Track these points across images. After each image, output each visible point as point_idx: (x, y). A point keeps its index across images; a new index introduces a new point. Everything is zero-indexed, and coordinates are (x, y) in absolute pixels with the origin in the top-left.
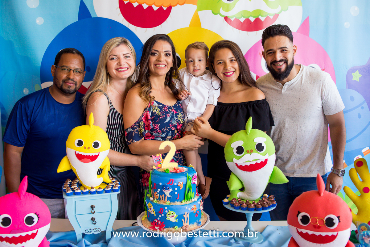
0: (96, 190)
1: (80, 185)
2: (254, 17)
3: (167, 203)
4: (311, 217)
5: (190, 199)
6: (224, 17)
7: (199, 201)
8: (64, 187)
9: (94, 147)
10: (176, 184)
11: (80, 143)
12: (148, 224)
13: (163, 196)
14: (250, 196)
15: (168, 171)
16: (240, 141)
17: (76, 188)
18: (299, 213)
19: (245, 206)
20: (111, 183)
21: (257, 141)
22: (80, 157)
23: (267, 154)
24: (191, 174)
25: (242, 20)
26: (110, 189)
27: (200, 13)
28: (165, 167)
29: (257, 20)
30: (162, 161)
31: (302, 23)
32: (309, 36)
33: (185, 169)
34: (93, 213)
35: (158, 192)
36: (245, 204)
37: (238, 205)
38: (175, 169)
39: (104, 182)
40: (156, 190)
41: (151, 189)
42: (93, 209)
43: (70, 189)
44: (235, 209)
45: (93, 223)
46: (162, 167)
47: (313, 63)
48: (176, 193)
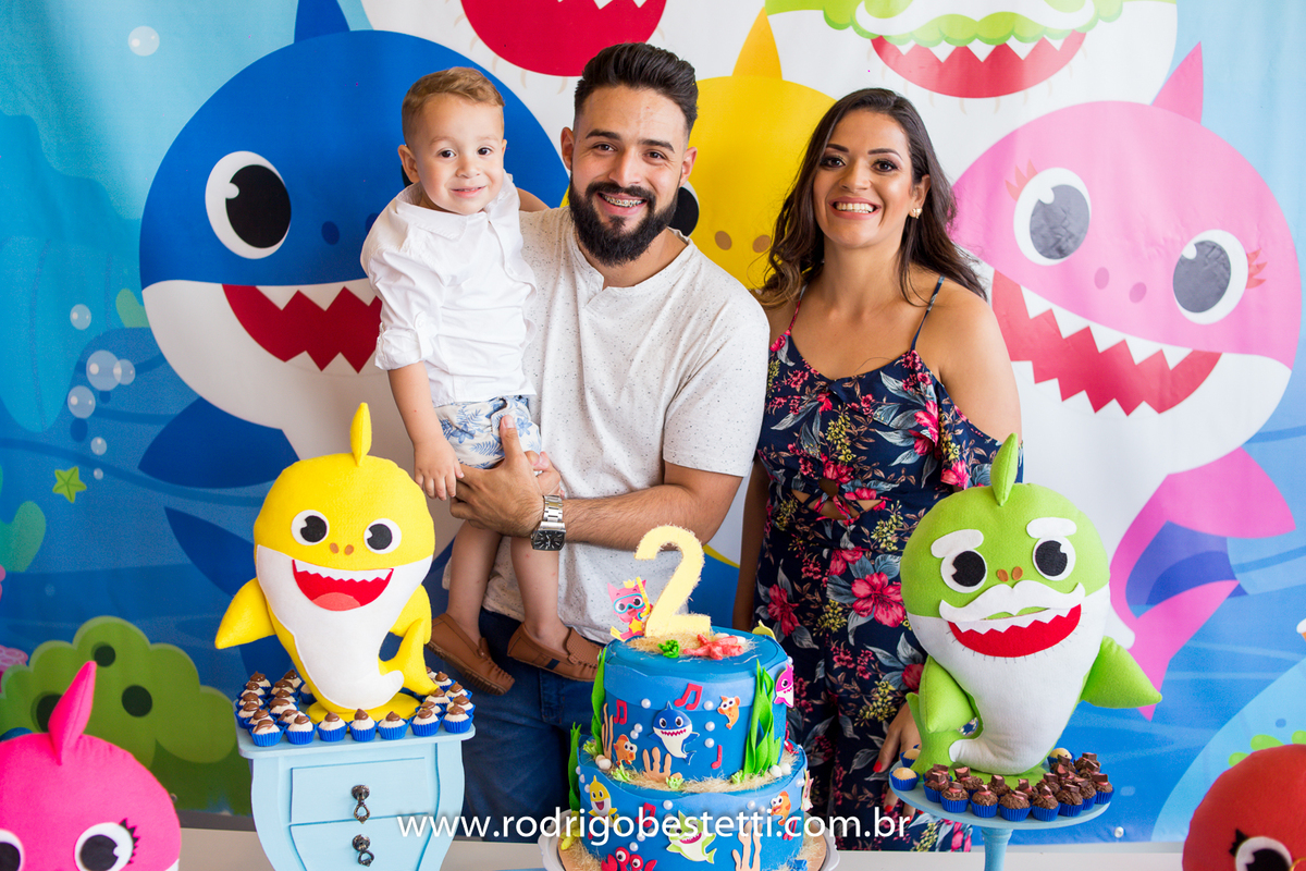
0: (377, 724)
1: (307, 700)
2: (988, 42)
3: (671, 782)
4: (1294, 860)
5: (764, 768)
6: (873, 41)
7: (799, 777)
8: (240, 708)
9: (373, 547)
10: (710, 706)
11: (314, 529)
12: (588, 866)
13: (657, 752)
14: (1004, 756)
15: (674, 650)
16: (969, 532)
17: (295, 716)
18: (1241, 838)
19: (989, 797)
20: (435, 694)
21: (1041, 531)
22: (313, 586)
23: (1080, 586)
24: (769, 665)
25: (943, 52)
26: (433, 719)
27: (780, 23)
28: (658, 634)
29: (1002, 53)
30: (647, 609)
31: (1177, 70)
32: (1199, 122)
33: (742, 642)
34: (362, 820)
35: (635, 735)
36: (989, 789)
37: (958, 792)
38: (701, 641)
39: (405, 691)
40: (623, 728)
41: (603, 722)
42: (361, 804)
43: (269, 718)
44: (946, 809)
45: (360, 861)
46: (648, 633)
47: (1214, 227)
48: (710, 743)
